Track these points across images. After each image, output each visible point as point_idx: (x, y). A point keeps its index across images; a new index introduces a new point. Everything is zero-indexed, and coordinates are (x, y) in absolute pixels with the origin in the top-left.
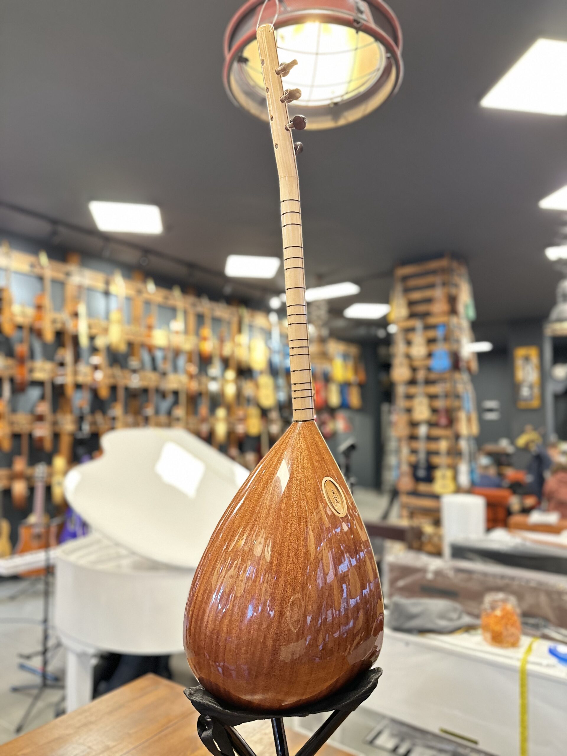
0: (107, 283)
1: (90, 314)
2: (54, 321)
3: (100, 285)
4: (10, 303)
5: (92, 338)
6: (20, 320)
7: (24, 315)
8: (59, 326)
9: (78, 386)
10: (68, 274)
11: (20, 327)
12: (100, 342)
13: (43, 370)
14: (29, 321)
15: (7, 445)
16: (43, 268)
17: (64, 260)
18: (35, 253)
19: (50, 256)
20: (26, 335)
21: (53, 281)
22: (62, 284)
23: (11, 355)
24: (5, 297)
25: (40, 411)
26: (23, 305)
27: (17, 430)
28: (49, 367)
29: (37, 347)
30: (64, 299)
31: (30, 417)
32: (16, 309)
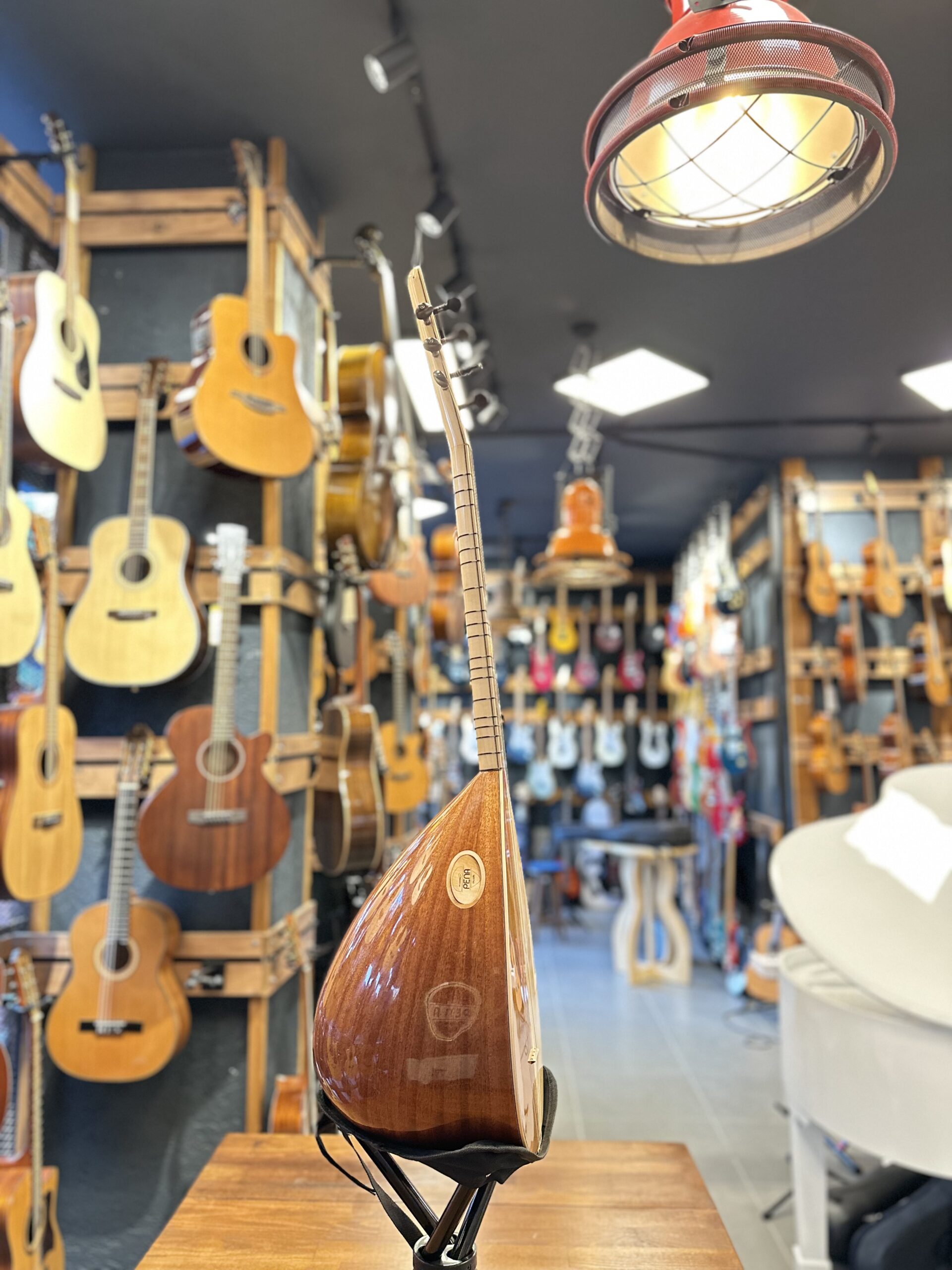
4: (824, 564)
6: (842, 586)
7: (847, 577)
8: (912, 586)
10: (923, 496)
11: (844, 598)
13: (891, 663)
14: (858, 587)
15: (837, 783)
16: (873, 496)
17: (915, 474)
18: (859, 477)
19: (881, 476)
20: (853, 608)
21: (890, 513)
22: (916, 514)
23: (831, 643)
24: (814, 555)
25: (886, 730)
26: (844, 564)
27: (854, 759)
28: (902, 654)
29: (881, 626)
30: (921, 539)
31: (875, 740)
32: (836, 570)
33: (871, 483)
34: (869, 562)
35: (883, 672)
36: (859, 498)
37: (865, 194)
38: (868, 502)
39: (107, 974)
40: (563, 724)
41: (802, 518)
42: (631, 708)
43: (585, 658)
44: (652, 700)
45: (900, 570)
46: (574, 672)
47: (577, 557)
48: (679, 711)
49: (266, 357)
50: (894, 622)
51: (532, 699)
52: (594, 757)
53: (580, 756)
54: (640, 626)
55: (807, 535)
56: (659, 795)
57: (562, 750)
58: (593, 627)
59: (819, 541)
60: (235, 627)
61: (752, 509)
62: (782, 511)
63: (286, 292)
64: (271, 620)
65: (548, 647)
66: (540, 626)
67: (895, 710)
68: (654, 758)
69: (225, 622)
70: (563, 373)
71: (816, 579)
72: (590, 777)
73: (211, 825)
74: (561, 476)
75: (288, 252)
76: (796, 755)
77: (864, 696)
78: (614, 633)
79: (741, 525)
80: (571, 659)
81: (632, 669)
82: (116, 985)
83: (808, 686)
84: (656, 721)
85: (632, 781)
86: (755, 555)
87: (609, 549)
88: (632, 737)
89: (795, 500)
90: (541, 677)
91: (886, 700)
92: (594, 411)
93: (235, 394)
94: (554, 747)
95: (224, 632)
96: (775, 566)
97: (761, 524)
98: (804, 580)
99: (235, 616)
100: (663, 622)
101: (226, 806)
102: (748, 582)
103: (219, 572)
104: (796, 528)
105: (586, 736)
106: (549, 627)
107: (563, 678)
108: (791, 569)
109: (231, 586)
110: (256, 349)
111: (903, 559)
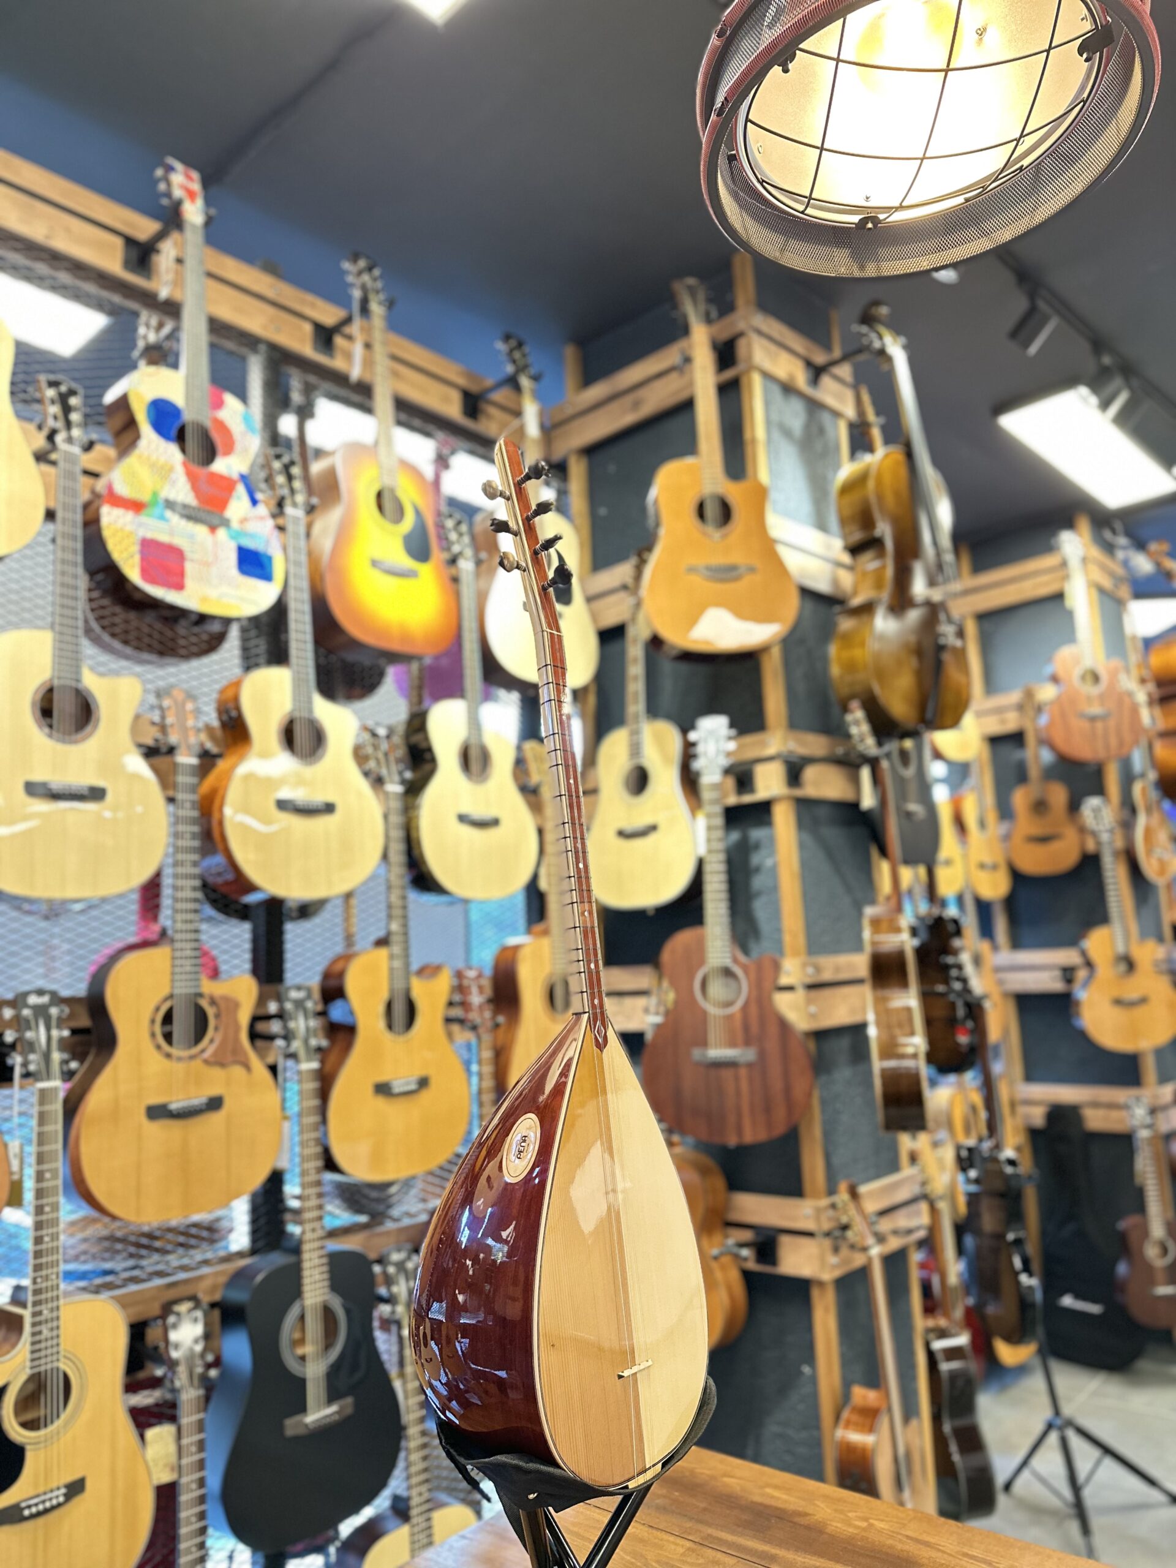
49: (726, 513)
60: (720, 833)
64: (783, 818)
69: (710, 828)
73: (718, 1065)
75: (767, 376)
93: (692, 570)
95: (709, 840)
99: (719, 821)
101: (732, 1044)
109: (713, 786)
110: (712, 510)
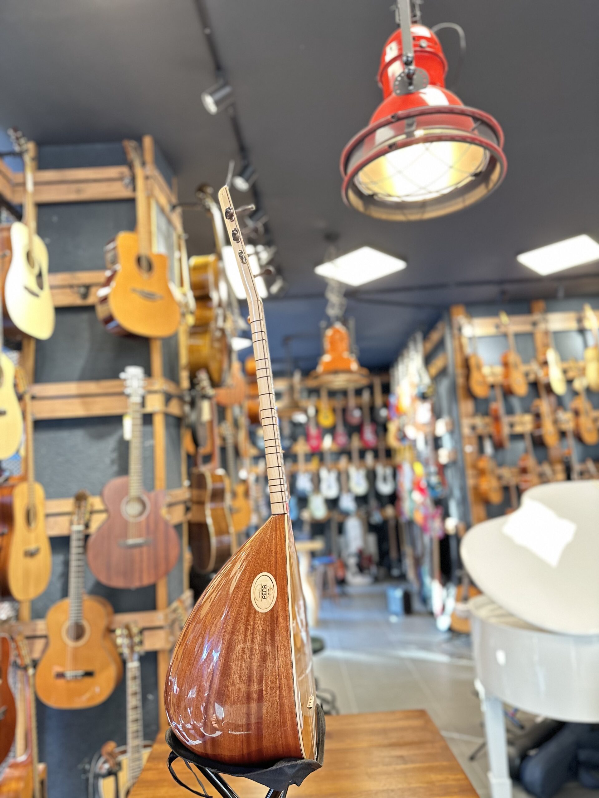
0: (580, 320)
1: (563, 358)
2: (527, 375)
3: (574, 325)
4: (479, 367)
5: (570, 382)
6: (491, 380)
7: (493, 374)
8: (532, 377)
9: (563, 434)
10: (534, 324)
11: (492, 386)
12: (578, 385)
13: (522, 423)
14: (499, 379)
15: (496, 498)
16: (506, 326)
17: (529, 311)
18: (495, 314)
19: (510, 313)
20: (498, 393)
21: (517, 335)
22: (530, 335)
23: (486, 413)
24: (473, 362)
25: (522, 464)
26: (491, 366)
27: (504, 483)
28: (528, 419)
29: (516, 403)
30: (535, 349)
31: (515, 470)
32: (486, 370)
33: (504, 318)
34: (506, 365)
35: (518, 429)
36: (497, 326)
37: (491, 185)
38: (503, 329)
39: (71, 643)
40: (329, 470)
41: (465, 341)
42: (369, 458)
43: (340, 429)
44: (382, 453)
45: (523, 368)
46: (334, 439)
47: (336, 372)
48: (398, 459)
49: (150, 267)
50: (522, 399)
51: (309, 457)
52: (349, 491)
53: (341, 490)
54: (372, 409)
55: (468, 350)
56: (390, 511)
57: (329, 487)
58: (345, 411)
59: (475, 354)
60: (139, 428)
61: (435, 336)
62: (453, 336)
63: (159, 228)
64: (159, 422)
65: (318, 425)
66: (311, 411)
67: (526, 451)
68: (385, 488)
69: (134, 425)
70: (320, 262)
71: (475, 377)
72: (347, 503)
73: (132, 547)
74: (323, 324)
75: (158, 203)
76: (471, 482)
77: (508, 445)
78: (357, 414)
79: (430, 346)
80: (332, 431)
81: (369, 435)
82: (76, 649)
83: (475, 441)
84: (385, 466)
85: (373, 503)
86: (438, 364)
87: (354, 366)
88: (371, 477)
89: (460, 329)
90: (314, 442)
91: (521, 446)
92: (341, 285)
93: (134, 290)
94: (324, 486)
95: (133, 431)
96: (450, 370)
97: (440, 345)
98: (468, 376)
99: (139, 421)
100: (386, 405)
101: (140, 536)
102: (436, 379)
103: (128, 396)
104: (461, 347)
105: (343, 478)
106: (317, 411)
107: (327, 443)
108: (460, 371)
109: (136, 404)
110: (144, 263)
111: (526, 361)
